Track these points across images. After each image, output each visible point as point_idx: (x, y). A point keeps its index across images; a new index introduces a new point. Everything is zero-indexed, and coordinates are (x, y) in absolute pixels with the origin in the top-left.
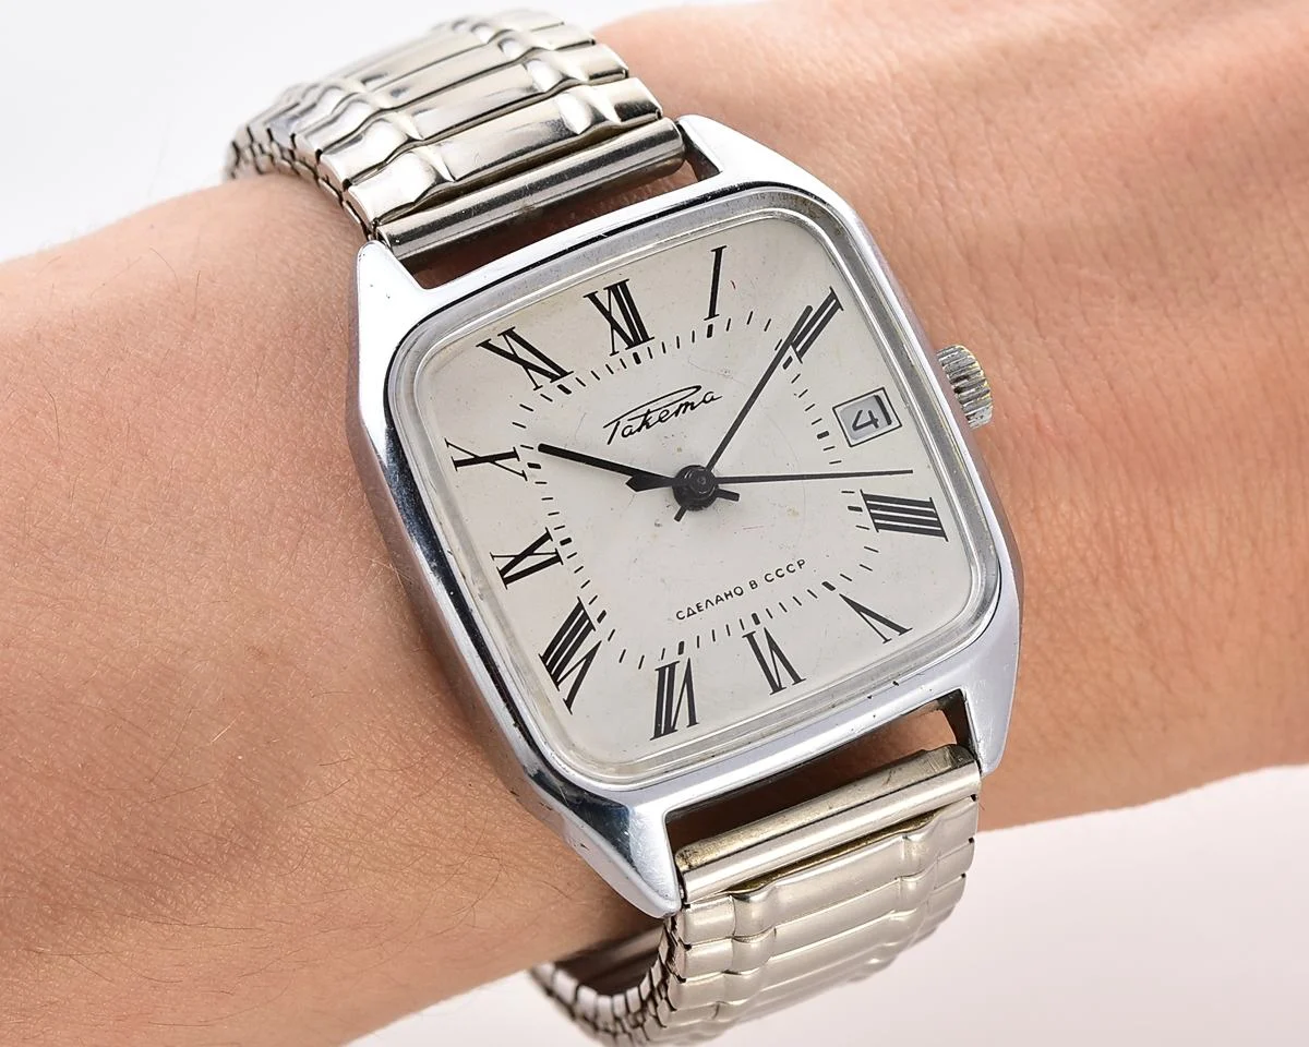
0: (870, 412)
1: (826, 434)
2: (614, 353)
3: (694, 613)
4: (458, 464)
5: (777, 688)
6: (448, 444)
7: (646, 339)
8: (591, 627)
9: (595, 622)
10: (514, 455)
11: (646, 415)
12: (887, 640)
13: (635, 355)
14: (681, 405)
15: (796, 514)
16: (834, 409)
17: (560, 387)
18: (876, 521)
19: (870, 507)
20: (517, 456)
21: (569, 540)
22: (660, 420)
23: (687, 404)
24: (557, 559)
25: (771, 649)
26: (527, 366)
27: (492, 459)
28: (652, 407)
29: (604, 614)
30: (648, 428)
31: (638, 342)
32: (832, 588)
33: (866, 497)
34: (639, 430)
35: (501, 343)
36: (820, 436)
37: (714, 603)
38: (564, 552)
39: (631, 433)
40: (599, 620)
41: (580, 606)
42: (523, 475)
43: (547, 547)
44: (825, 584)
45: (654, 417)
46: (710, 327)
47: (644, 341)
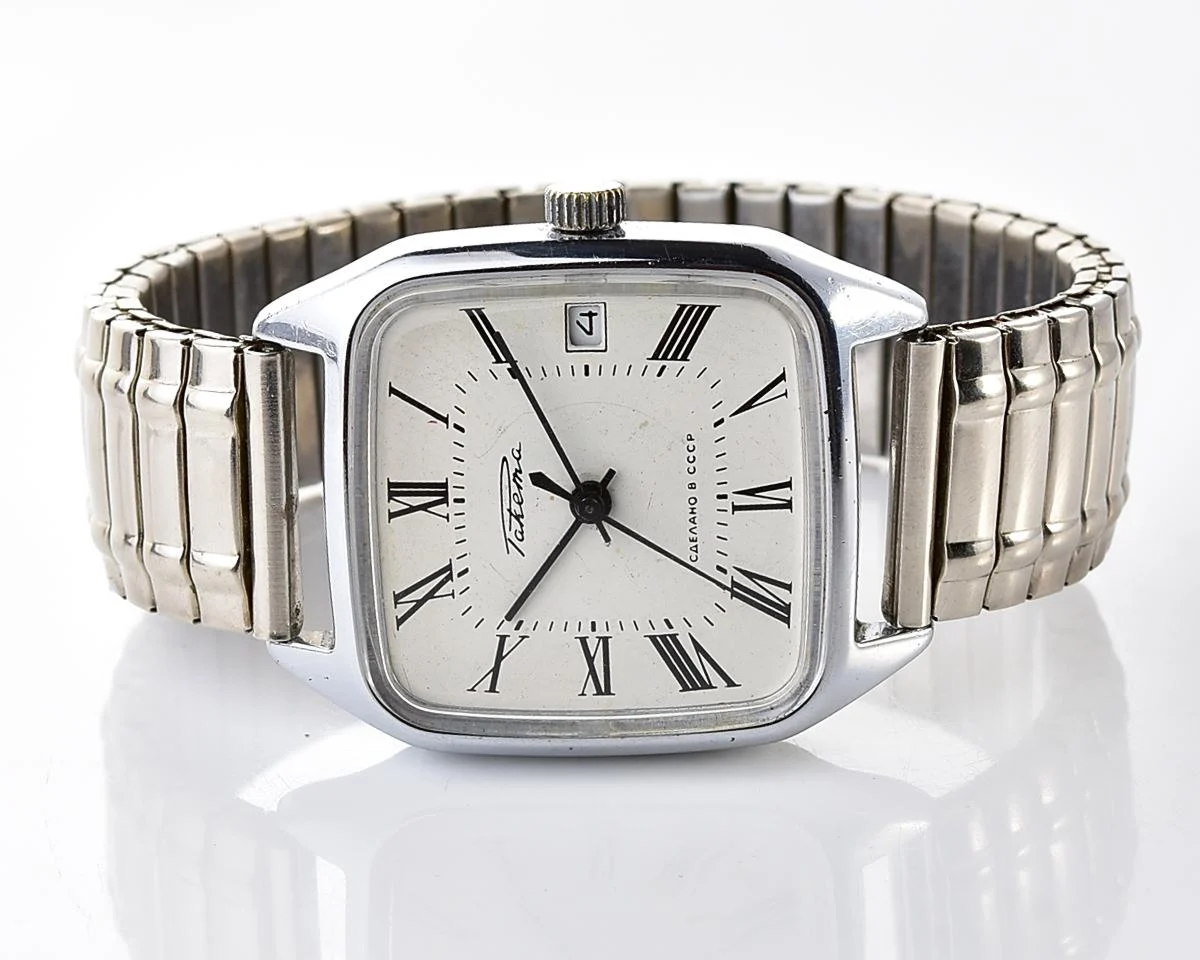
0: (582, 315)
1: (587, 367)
2: (447, 518)
3: (696, 546)
4: (493, 689)
5: (788, 505)
6: (472, 690)
7: (445, 485)
8: (673, 637)
9: (671, 632)
10: (503, 638)
11: (511, 514)
12: (786, 394)
13: (456, 501)
14: (514, 481)
15: (646, 424)
16: (567, 351)
17: (460, 575)
18: (679, 357)
19: (665, 358)
20: (505, 637)
21: (593, 624)
22: (520, 504)
23: (515, 475)
24: (605, 640)
25: (753, 495)
26: (431, 595)
27: (500, 658)
28: (506, 506)
29: (667, 621)
30: (522, 516)
31: (445, 494)
32: (722, 421)
33: (655, 357)
34: (522, 525)
35: (404, 609)
36: (587, 374)
37: (694, 526)
38: (601, 631)
39: (522, 533)
40: (671, 627)
41: (653, 638)
42: (523, 637)
43: (592, 644)
44: (716, 425)
45: (515, 507)
46: (456, 426)
47: (447, 488)
